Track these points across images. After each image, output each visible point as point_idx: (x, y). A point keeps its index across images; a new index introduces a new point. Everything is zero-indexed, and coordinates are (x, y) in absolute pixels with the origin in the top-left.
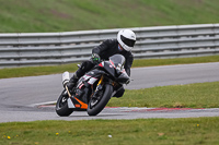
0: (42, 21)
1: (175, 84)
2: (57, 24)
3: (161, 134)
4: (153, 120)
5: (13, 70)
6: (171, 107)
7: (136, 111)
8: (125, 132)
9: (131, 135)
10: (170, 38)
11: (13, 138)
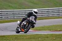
0: (20, 6)
1: (58, 24)
2: (25, 7)
3: (54, 38)
4: (52, 34)
5: (12, 20)
6: (57, 31)
7: (47, 32)
8: (44, 38)
9: (46, 39)
10: (57, 11)
11: (12, 39)
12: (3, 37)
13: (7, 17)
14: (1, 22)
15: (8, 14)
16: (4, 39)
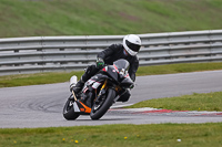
0: (110, 23)
2: (126, 27)
8: (194, 136)
9: (200, 139)
11: (81, 142)
12: (46, 132)
13: (61, 63)
14: (42, 80)
16: (51, 139)
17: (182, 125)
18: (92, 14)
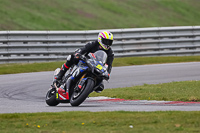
0: (68, 20)
1: (190, 79)
2: (83, 23)
3: (178, 126)
4: (171, 113)
6: (187, 101)
8: (145, 123)
9: (150, 126)
10: (186, 37)
11: (42, 127)
12: (11, 118)
13: (25, 55)
14: (7, 71)
15: (29, 44)
16: (16, 124)
17: (134, 113)
18: (52, 11)
